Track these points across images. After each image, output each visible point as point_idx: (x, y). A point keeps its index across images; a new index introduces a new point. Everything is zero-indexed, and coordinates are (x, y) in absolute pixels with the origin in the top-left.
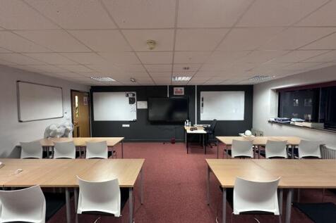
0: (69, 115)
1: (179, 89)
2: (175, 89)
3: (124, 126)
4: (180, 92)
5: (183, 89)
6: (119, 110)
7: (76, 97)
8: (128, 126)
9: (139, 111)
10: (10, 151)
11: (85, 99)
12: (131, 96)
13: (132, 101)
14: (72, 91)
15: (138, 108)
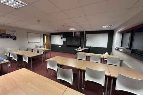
0: (42, 42)
1: (78, 33)
2: (76, 33)
3: (59, 46)
4: (78, 34)
5: (79, 33)
6: (58, 41)
7: (45, 37)
8: (60, 47)
9: (64, 42)
10: (26, 49)
11: (48, 37)
12: (61, 36)
13: (62, 38)
14: (43, 35)
15: (64, 40)
